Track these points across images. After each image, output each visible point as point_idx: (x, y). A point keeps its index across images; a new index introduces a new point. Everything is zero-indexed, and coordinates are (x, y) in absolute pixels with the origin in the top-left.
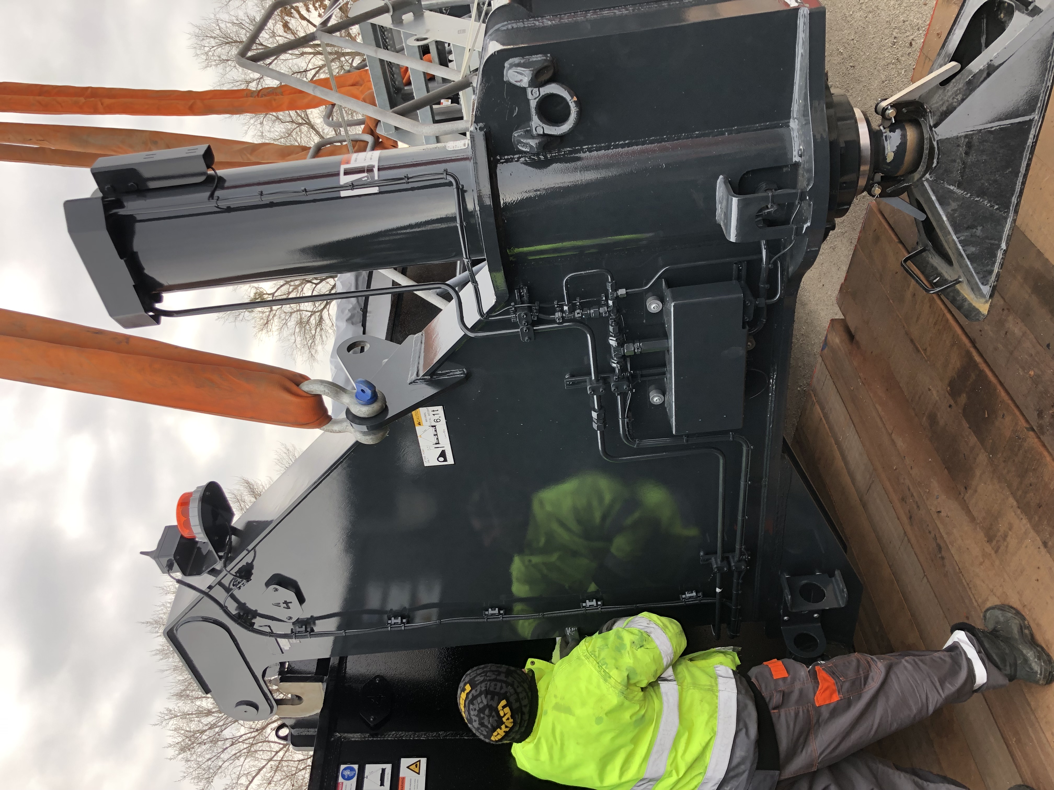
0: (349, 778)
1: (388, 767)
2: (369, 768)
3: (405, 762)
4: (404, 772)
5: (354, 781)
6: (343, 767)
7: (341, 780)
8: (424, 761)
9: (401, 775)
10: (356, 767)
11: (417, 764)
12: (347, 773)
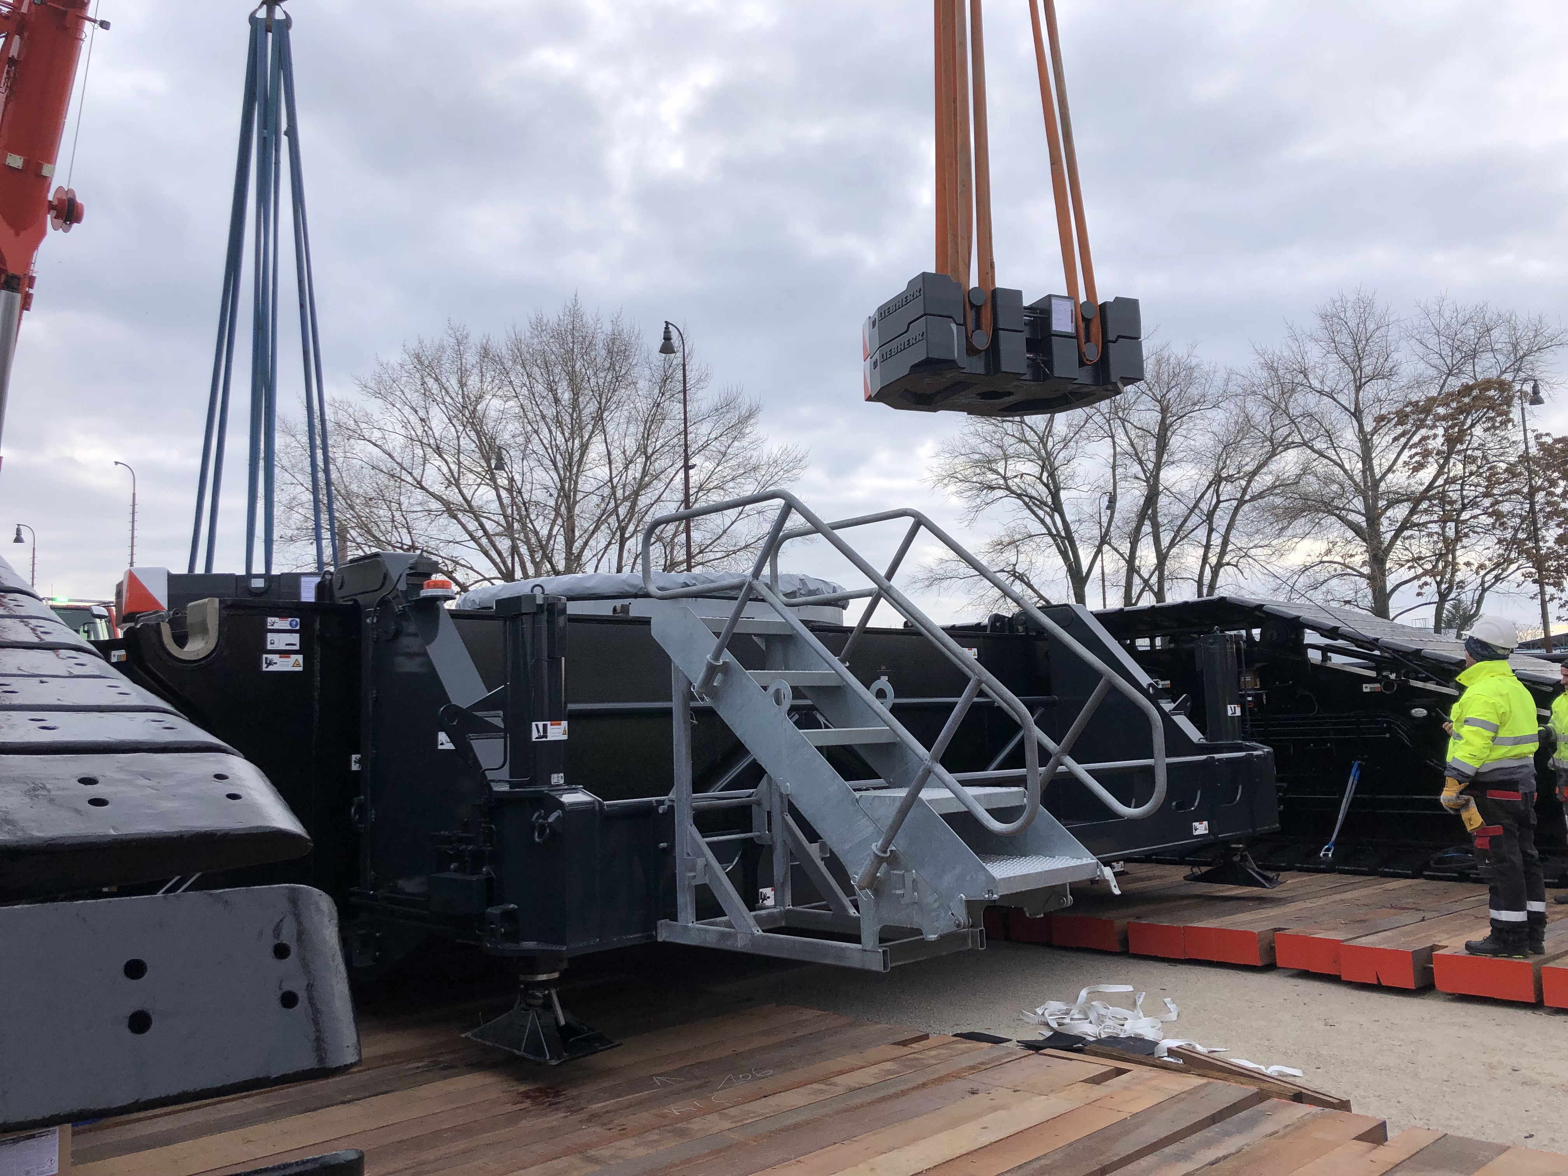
0: (291, 624)
1: (297, 648)
2: (297, 636)
3: (300, 658)
4: (294, 657)
5: (289, 628)
6: (298, 620)
7: (290, 619)
8: (301, 669)
9: (292, 656)
10: (298, 628)
11: (298, 665)
12: (294, 623)
